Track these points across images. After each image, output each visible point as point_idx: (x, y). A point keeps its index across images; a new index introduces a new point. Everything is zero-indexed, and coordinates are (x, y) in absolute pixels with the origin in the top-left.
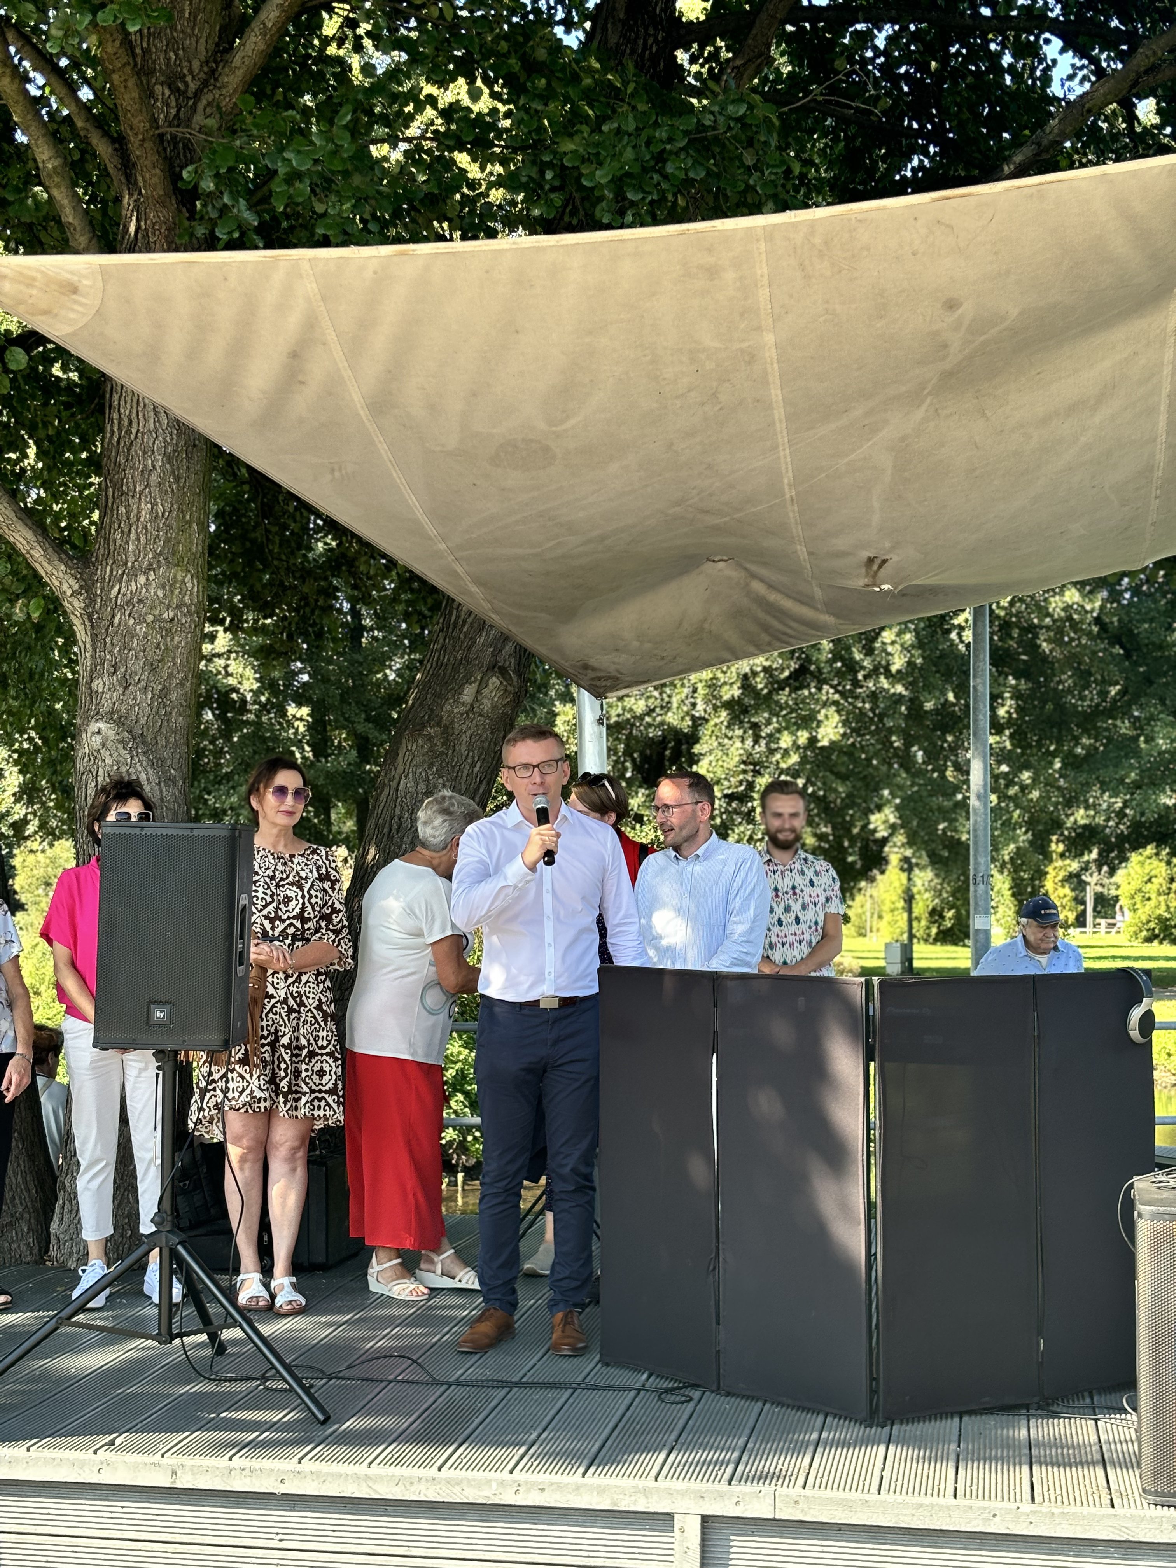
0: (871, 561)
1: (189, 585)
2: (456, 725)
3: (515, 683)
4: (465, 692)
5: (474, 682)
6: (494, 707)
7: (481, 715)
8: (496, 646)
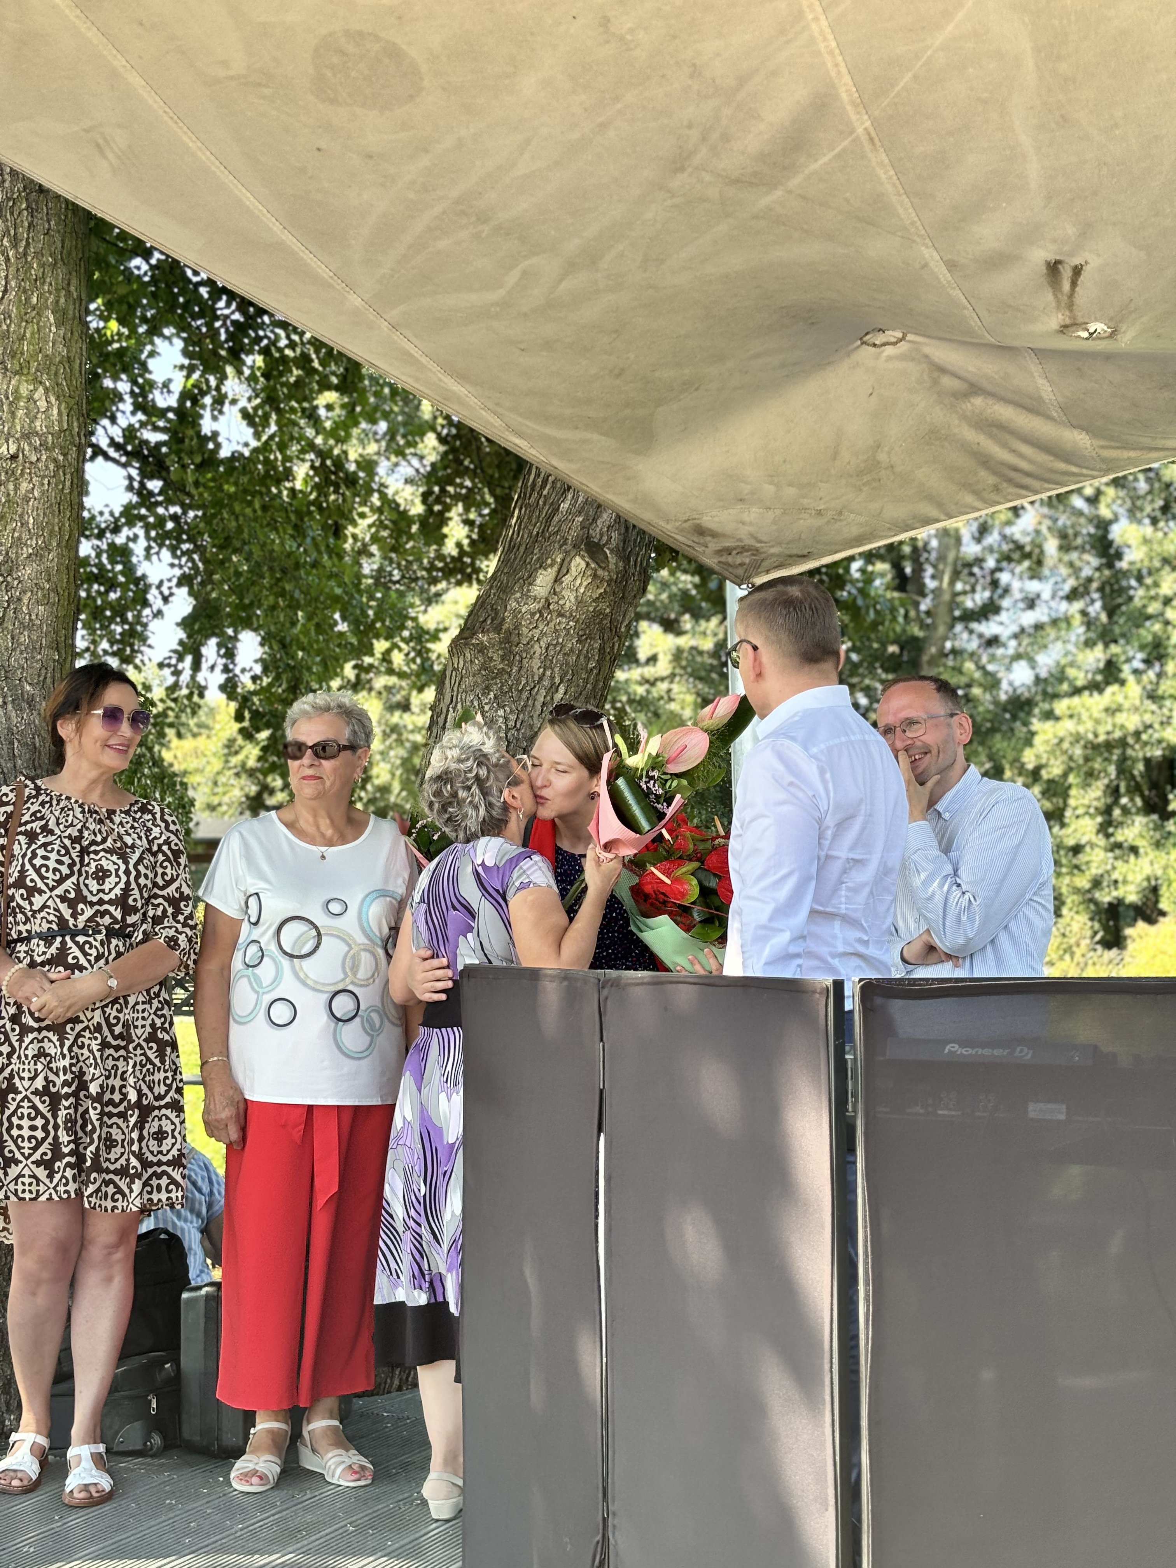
0: (1054, 268)
1: (42, 404)
2: (525, 630)
3: (612, 566)
4: (538, 581)
5: (551, 566)
6: (579, 602)
7: (561, 615)
8: (587, 515)
